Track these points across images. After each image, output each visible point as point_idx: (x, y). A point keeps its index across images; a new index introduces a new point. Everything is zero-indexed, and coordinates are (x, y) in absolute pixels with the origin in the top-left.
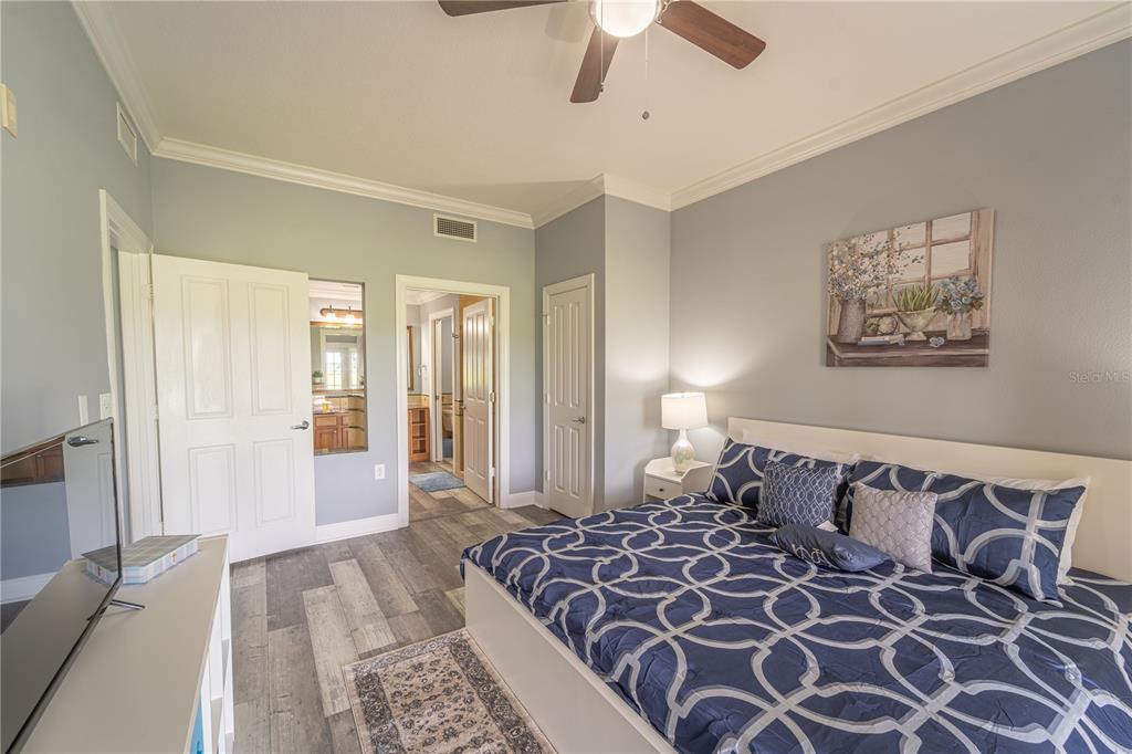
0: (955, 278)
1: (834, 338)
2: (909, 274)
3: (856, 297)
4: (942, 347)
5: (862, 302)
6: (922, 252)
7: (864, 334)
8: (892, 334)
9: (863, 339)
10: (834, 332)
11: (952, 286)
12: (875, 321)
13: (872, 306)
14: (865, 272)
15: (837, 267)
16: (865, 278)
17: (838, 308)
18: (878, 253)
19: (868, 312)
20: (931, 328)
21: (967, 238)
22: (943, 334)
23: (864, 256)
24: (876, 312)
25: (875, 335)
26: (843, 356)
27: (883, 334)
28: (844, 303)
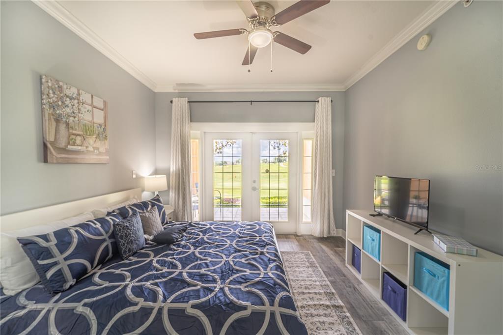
0: (100, 125)
1: (52, 143)
2: (86, 117)
3: (64, 120)
4: (97, 155)
5: (67, 124)
6: (90, 108)
7: (69, 144)
8: (81, 146)
9: (69, 146)
10: (52, 139)
11: (100, 128)
12: (73, 137)
13: (72, 128)
14: (67, 106)
15: (52, 95)
16: (68, 110)
17: (54, 124)
18: (74, 99)
19: (71, 131)
20: (95, 146)
21: (102, 110)
22: (98, 149)
23: (67, 97)
24: (74, 132)
25: (74, 145)
26: (59, 156)
27: (78, 145)
28: (57, 121)
